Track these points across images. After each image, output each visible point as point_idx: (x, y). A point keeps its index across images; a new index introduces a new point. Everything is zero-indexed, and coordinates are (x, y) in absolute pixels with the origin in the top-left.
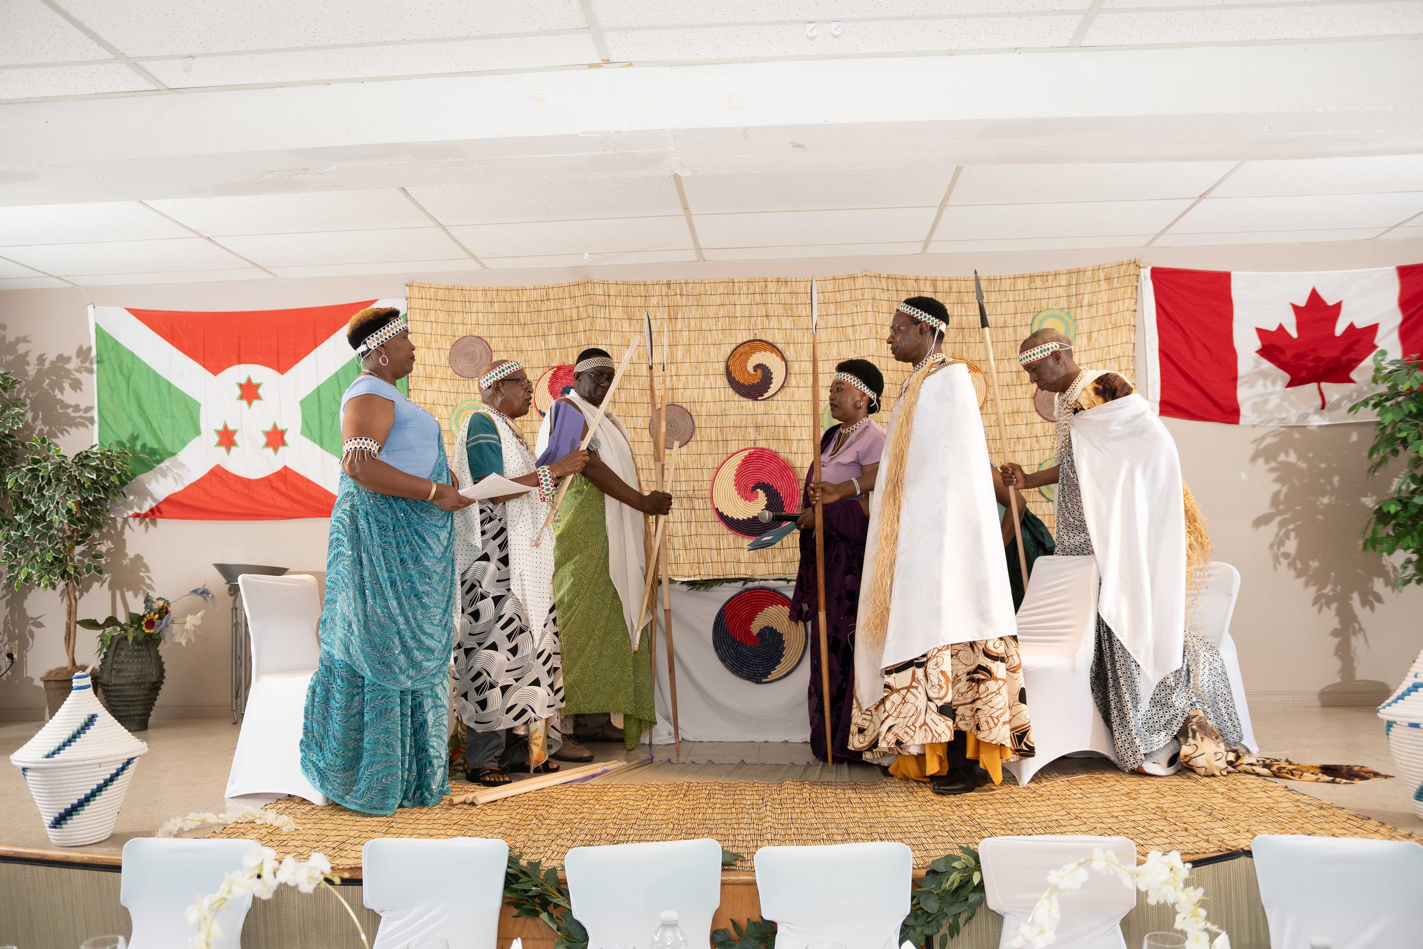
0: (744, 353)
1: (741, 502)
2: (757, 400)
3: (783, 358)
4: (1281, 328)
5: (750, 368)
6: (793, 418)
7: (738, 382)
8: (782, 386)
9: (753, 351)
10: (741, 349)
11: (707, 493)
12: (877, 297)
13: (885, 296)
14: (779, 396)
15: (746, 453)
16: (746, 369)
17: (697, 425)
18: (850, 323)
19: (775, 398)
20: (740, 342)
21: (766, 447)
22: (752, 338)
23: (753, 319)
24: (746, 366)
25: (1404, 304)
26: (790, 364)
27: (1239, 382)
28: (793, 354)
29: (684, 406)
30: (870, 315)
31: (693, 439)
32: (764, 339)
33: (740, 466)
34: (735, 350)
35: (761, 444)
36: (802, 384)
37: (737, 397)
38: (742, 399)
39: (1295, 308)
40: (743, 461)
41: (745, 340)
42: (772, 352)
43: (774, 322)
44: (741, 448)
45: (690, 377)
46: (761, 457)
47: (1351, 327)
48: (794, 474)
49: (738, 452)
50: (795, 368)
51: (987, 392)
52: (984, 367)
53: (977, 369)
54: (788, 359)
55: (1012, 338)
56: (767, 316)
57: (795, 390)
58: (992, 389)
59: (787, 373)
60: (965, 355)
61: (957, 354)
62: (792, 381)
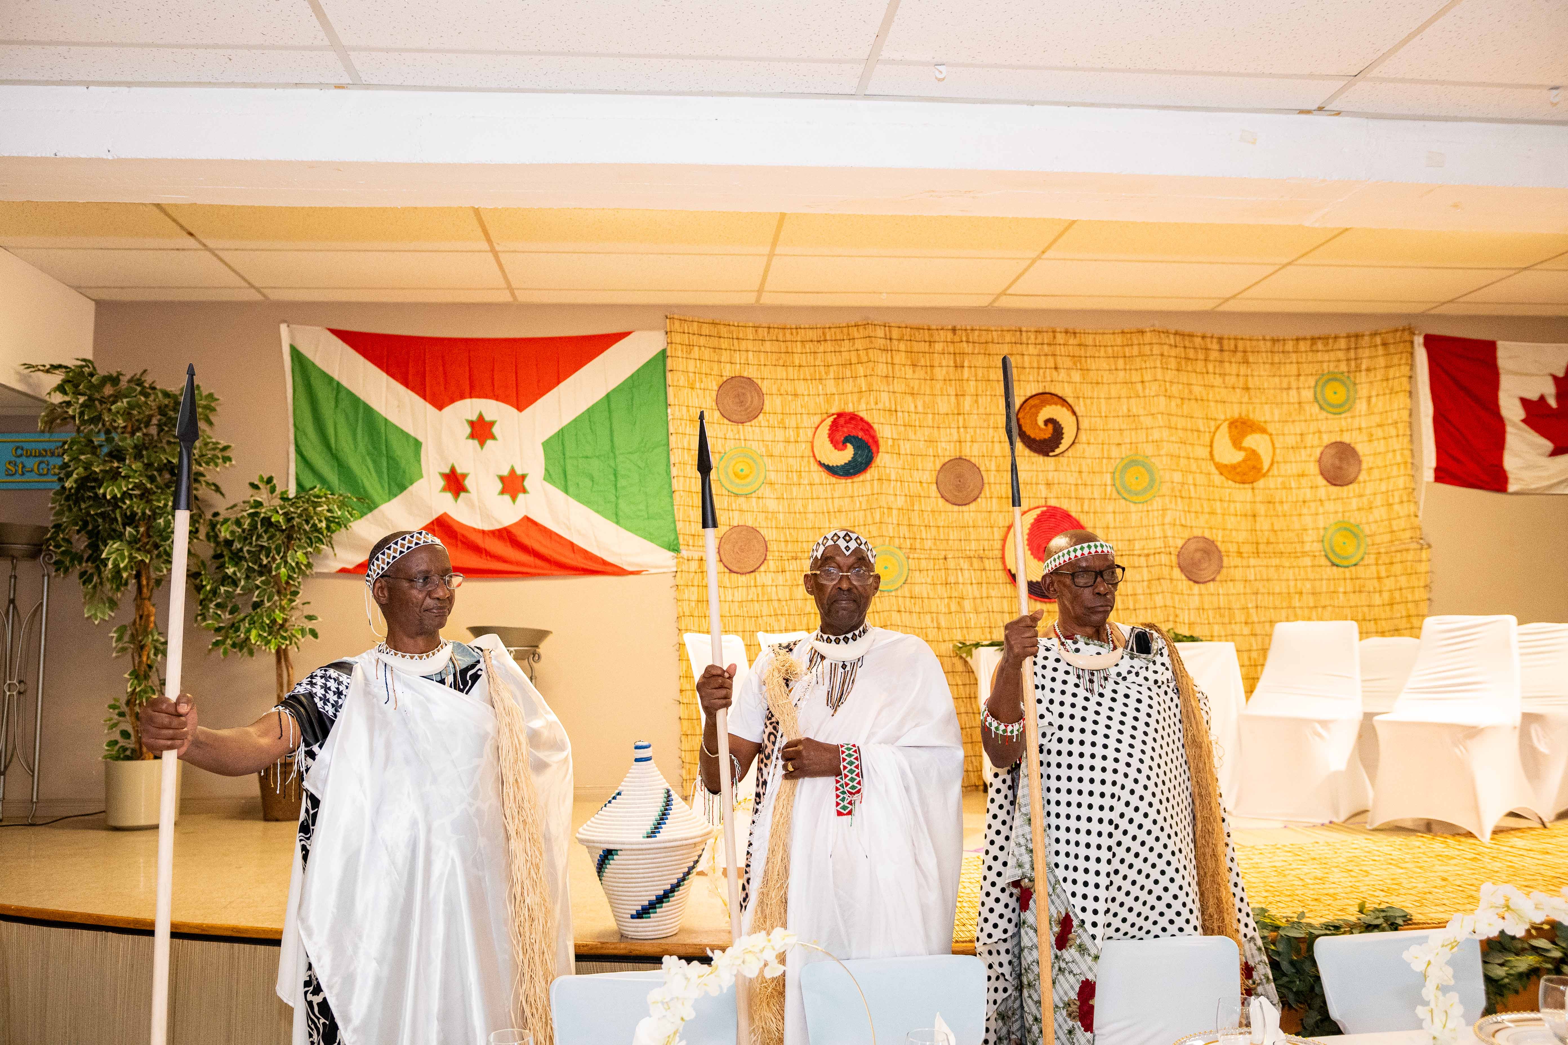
0: (1035, 406)
1: (1034, 562)
2: (1048, 456)
3: (1074, 413)
4: (1542, 398)
5: (1041, 423)
6: (1084, 475)
7: (1029, 437)
8: (1073, 443)
9: (1044, 403)
10: (1031, 402)
11: (998, 554)
12: (1166, 353)
13: (1173, 352)
14: (1070, 453)
15: (1038, 511)
16: (1036, 424)
17: (986, 481)
18: (1139, 379)
19: (1066, 454)
20: (1029, 394)
21: (1058, 505)
22: (1041, 391)
23: (1041, 371)
24: (1037, 420)
26: (1080, 419)
27: (1507, 451)
28: (1083, 408)
29: (973, 460)
30: (1159, 371)
31: (982, 495)
32: (1053, 391)
33: (1033, 525)
34: (1025, 402)
35: (1053, 503)
36: (1092, 441)
37: (1027, 452)
38: (1032, 454)
39: (1555, 378)
40: (1035, 520)
41: (1034, 393)
42: (1063, 406)
43: (1063, 375)
44: (1032, 506)
45: (978, 430)
46: (1053, 516)
49: (1030, 510)
50: (1084, 424)
51: (1274, 454)
52: (1270, 428)
53: (1263, 431)
54: (1078, 414)
55: (1296, 400)
56: (1056, 368)
57: (1086, 446)
58: (1278, 451)
59: (1078, 429)
60: (1251, 416)
61: (1243, 415)
62: (1083, 437)
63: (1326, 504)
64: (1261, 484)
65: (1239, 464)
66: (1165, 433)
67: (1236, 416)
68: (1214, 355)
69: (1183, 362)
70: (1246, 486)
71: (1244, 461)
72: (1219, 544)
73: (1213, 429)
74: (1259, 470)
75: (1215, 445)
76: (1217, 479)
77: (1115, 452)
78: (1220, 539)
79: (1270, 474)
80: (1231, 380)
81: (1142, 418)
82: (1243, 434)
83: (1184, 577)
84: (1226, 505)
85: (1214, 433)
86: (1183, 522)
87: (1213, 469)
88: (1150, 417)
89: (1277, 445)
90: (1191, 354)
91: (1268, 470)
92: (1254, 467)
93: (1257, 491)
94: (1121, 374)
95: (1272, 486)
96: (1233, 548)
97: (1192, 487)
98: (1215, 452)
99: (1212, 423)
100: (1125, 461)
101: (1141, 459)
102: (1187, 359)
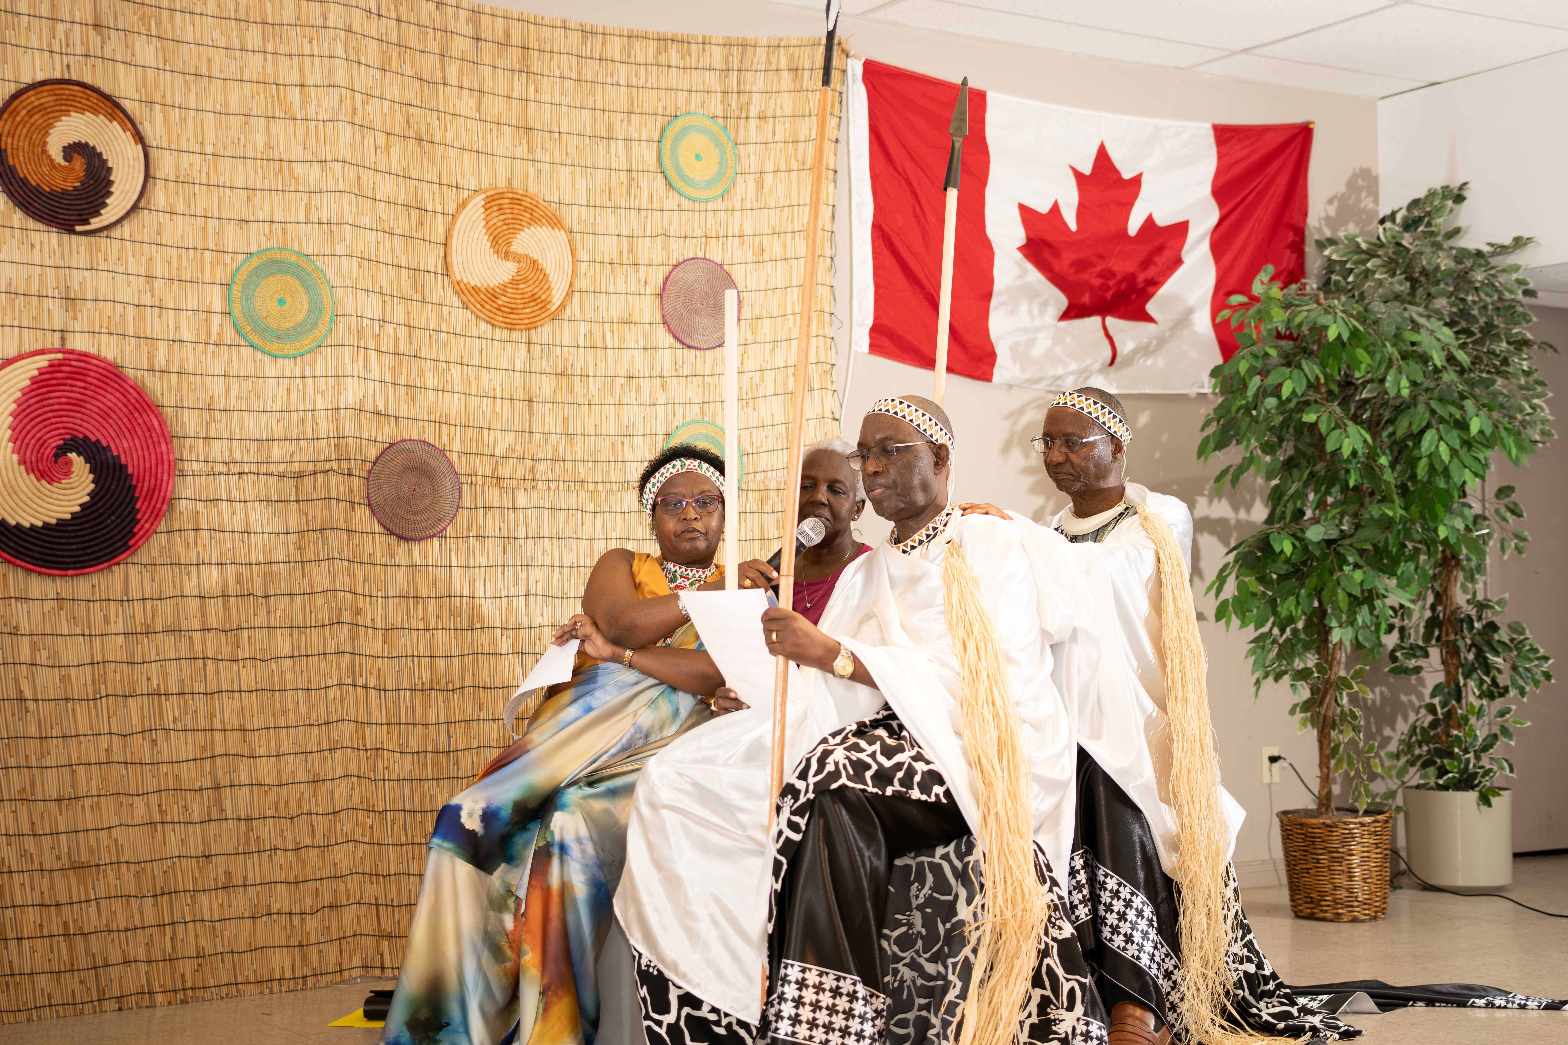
0: (41, 108)
1: (26, 481)
2: (72, 231)
3: (139, 138)
4: (1055, 209)
5: (55, 151)
6: (158, 285)
7: (24, 182)
8: (135, 208)
9: (64, 107)
10: (31, 98)
12: (356, 28)
13: (373, 28)
14: (125, 230)
15: (42, 362)
16: (44, 152)
18: (295, 78)
19: (116, 232)
20: (27, 78)
21: (92, 350)
22: (57, 75)
23: (61, 28)
24: (45, 143)
25: (1220, 192)
26: (153, 153)
27: (994, 302)
28: (160, 130)
30: (340, 64)
32: (88, 80)
33: (27, 393)
34: (15, 96)
35: (79, 343)
36: (181, 207)
37: (18, 217)
38: (31, 224)
39: (1078, 175)
40: (34, 381)
41: (40, 77)
42: (112, 118)
43: (114, 44)
44: (27, 348)
46: (80, 374)
47: (1149, 222)
48: (162, 423)
49: (21, 357)
50: (165, 165)
51: (575, 272)
52: (570, 217)
53: (555, 222)
54: (151, 141)
55: (623, 166)
56: (97, 26)
57: (164, 218)
58: (582, 267)
59: (147, 176)
60: (532, 188)
61: (516, 185)
62: (160, 196)
63: (672, 383)
64: (545, 333)
65: (504, 287)
66: (348, 207)
67: (502, 184)
68: (461, 46)
69: (394, 51)
70: (516, 336)
71: (513, 282)
72: (454, 458)
73: (451, 209)
74: (544, 305)
75: (454, 243)
76: (458, 318)
77: (232, 238)
78: (456, 446)
79: (567, 314)
80: (493, 107)
81: (298, 168)
82: (514, 225)
83: (377, 528)
84: (473, 372)
85: (454, 217)
86: (381, 407)
87: (449, 297)
88: (317, 167)
89: (582, 255)
90: (412, 36)
91: (563, 306)
92: (534, 298)
93: (536, 350)
94: (254, 61)
95: (568, 340)
96: (483, 467)
97: (402, 331)
98: (454, 259)
99: (451, 195)
100: (255, 262)
101: (293, 259)
102: (403, 47)
